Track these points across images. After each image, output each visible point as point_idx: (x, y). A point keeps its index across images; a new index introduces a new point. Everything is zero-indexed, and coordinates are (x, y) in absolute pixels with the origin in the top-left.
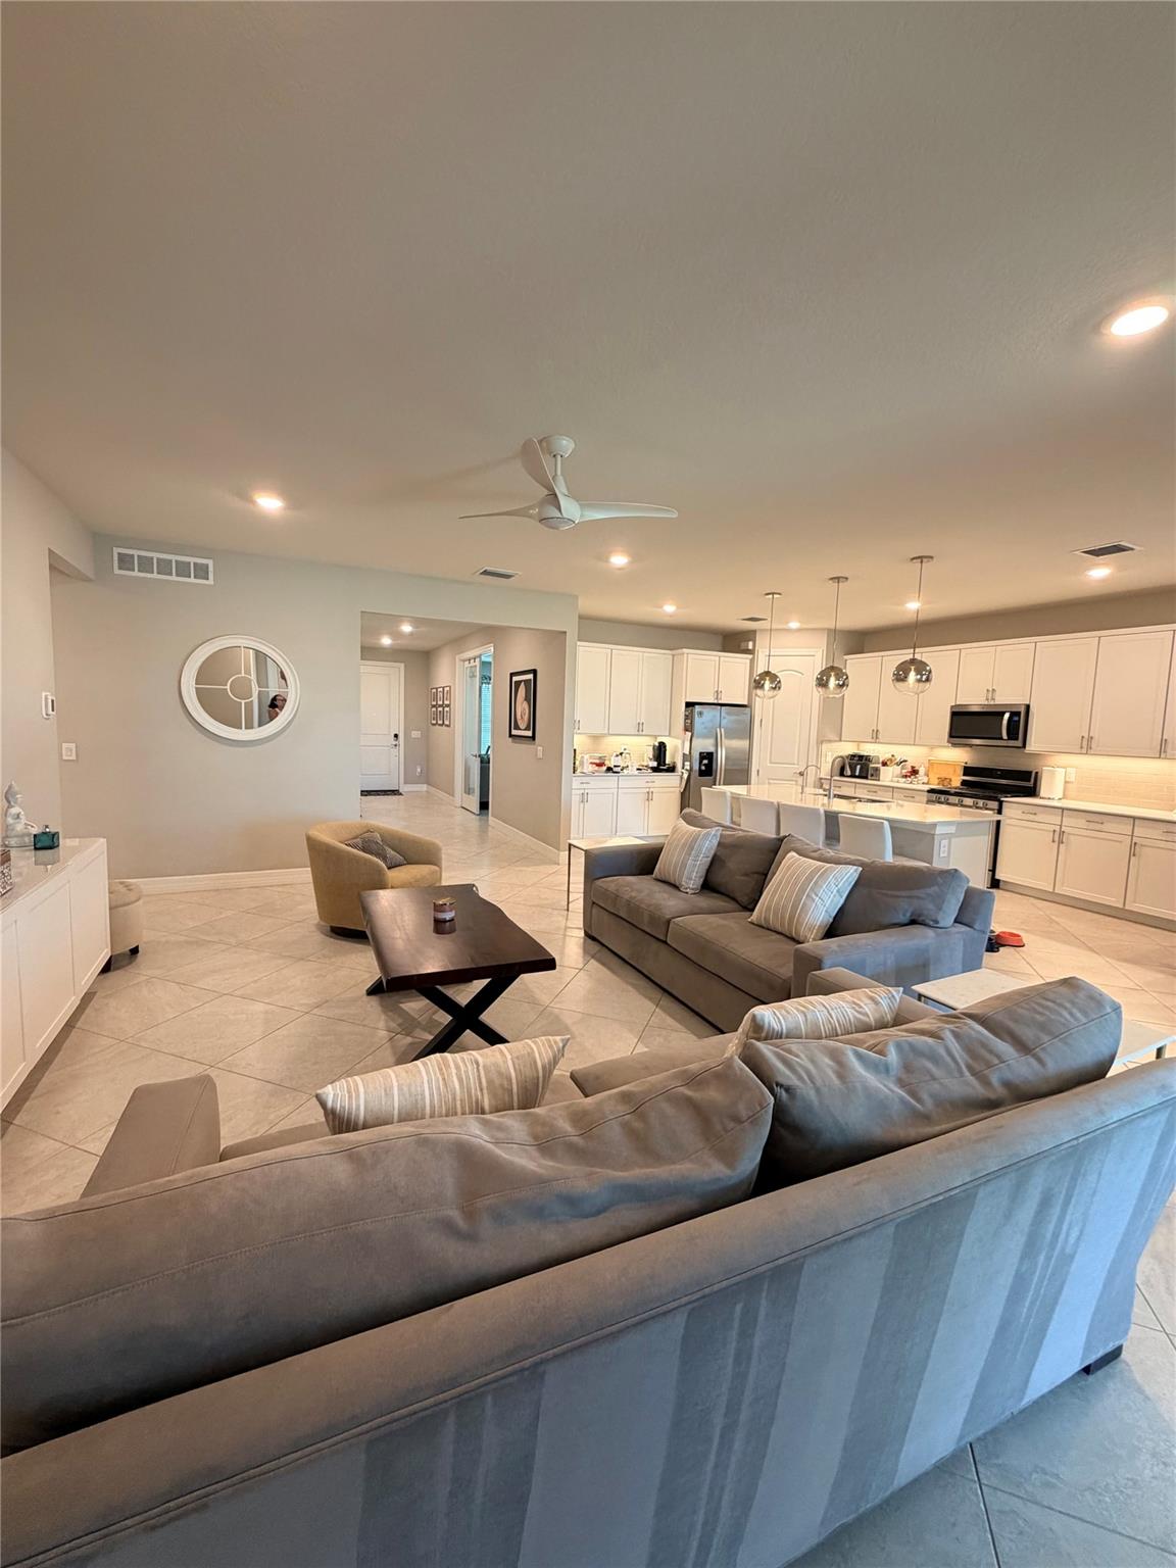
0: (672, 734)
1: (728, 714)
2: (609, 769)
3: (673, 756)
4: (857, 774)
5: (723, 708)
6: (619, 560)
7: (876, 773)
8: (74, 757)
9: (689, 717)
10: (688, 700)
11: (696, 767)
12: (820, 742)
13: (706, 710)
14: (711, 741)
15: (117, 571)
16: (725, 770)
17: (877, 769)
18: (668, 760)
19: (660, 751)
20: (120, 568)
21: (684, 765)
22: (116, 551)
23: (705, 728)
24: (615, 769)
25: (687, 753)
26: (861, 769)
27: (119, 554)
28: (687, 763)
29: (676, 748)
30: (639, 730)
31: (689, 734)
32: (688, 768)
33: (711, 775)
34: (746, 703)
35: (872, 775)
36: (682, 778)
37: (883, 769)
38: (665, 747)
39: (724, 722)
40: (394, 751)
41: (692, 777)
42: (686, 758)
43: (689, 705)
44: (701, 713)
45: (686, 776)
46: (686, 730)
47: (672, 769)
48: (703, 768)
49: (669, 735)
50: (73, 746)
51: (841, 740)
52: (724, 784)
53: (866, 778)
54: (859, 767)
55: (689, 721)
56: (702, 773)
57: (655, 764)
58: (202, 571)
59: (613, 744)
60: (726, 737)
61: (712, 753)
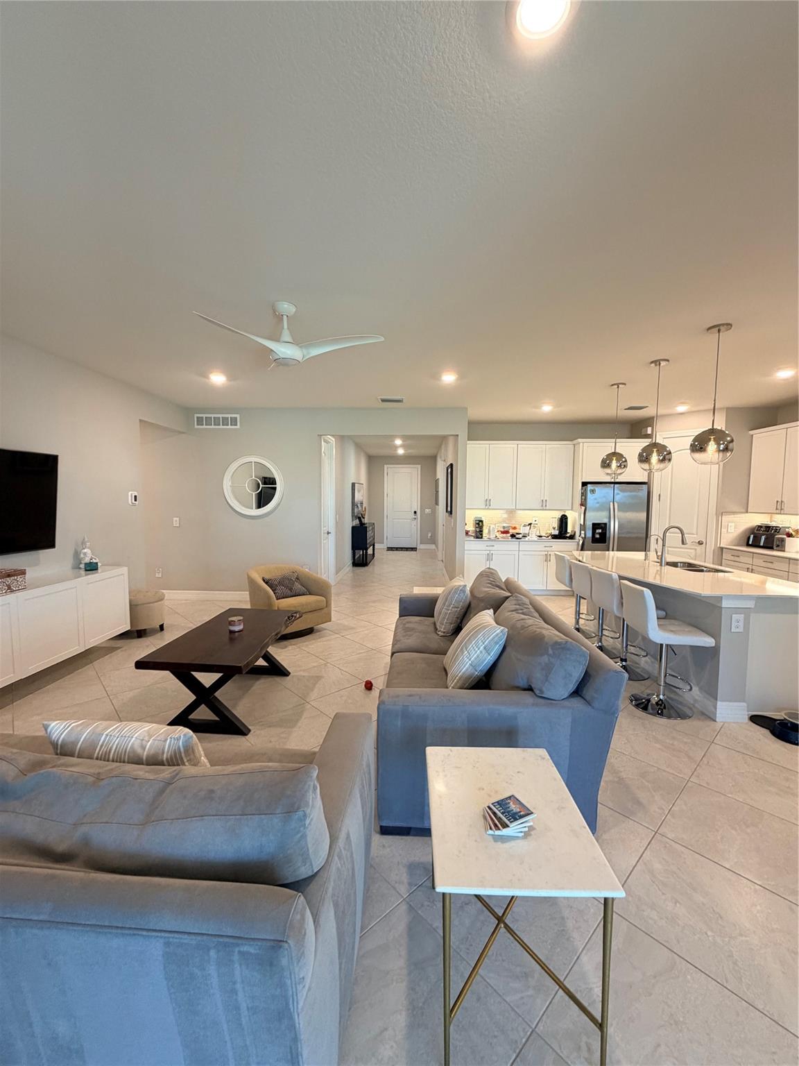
0: (574, 509)
1: (622, 491)
2: (513, 536)
3: (574, 527)
4: (762, 544)
5: (616, 486)
6: (449, 378)
7: (781, 546)
8: (178, 525)
9: (584, 494)
10: (584, 481)
11: (589, 534)
12: (721, 513)
13: (598, 488)
14: (605, 514)
15: (196, 427)
16: (618, 538)
17: (783, 540)
18: (569, 530)
19: (563, 521)
20: (198, 425)
21: (580, 534)
22: (196, 415)
23: (598, 503)
24: (517, 536)
25: (582, 524)
26: (765, 539)
27: (197, 418)
28: (583, 532)
29: (575, 521)
30: (544, 506)
31: (583, 508)
32: (583, 536)
33: (605, 542)
34: (646, 481)
35: (778, 546)
36: (578, 544)
37: (788, 540)
38: (567, 518)
39: (617, 498)
40: (415, 522)
41: (586, 543)
42: (583, 527)
43: (584, 484)
44: (593, 491)
45: (581, 542)
46: (582, 505)
47: (572, 537)
48: (598, 536)
49: (572, 509)
50: (178, 519)
51: (747, 512)
52: (618, 550)
53: (771, 548)
54: (763, 538)
55: (583, 497)
56: (594, 540)
57: (557, 532)
58: (234, 421)
59: (524, 516)
60: (618, 510)
61: (606, 524)
